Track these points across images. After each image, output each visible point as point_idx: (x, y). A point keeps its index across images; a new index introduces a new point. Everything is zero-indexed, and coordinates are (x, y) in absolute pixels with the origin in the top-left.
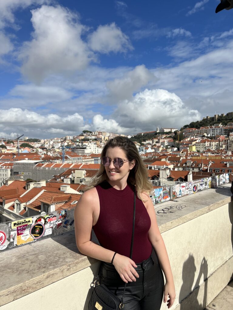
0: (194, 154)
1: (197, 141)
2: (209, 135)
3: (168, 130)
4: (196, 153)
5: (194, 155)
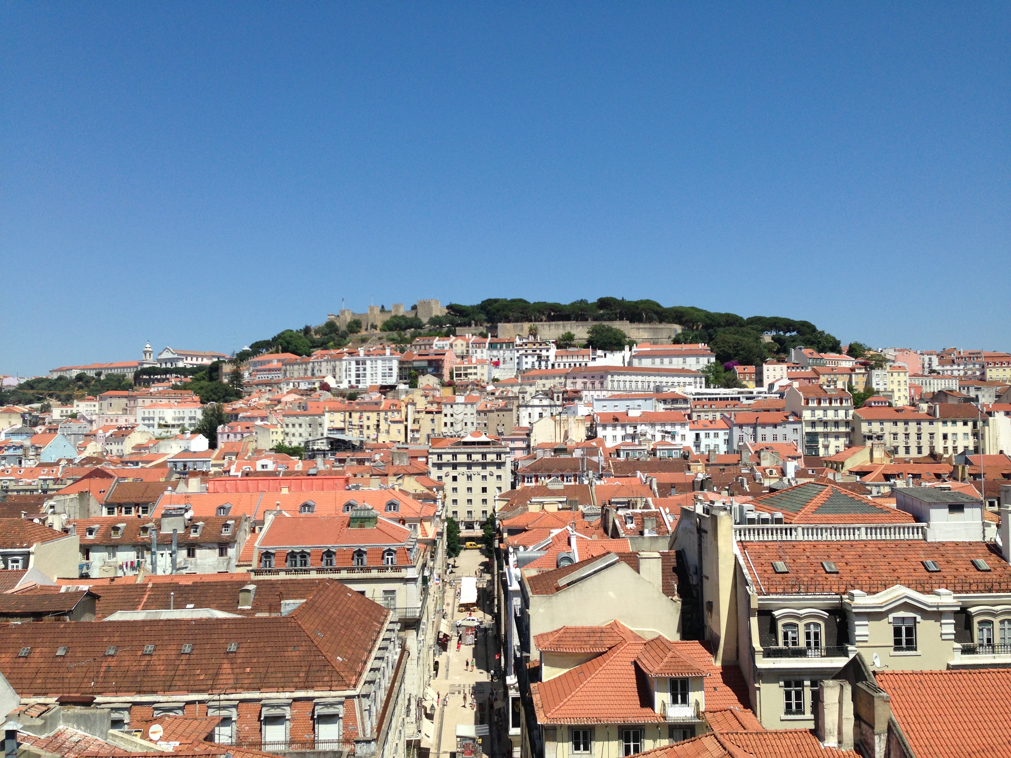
0: (259, 464)
2: (344, 385)
3: (195, 358)
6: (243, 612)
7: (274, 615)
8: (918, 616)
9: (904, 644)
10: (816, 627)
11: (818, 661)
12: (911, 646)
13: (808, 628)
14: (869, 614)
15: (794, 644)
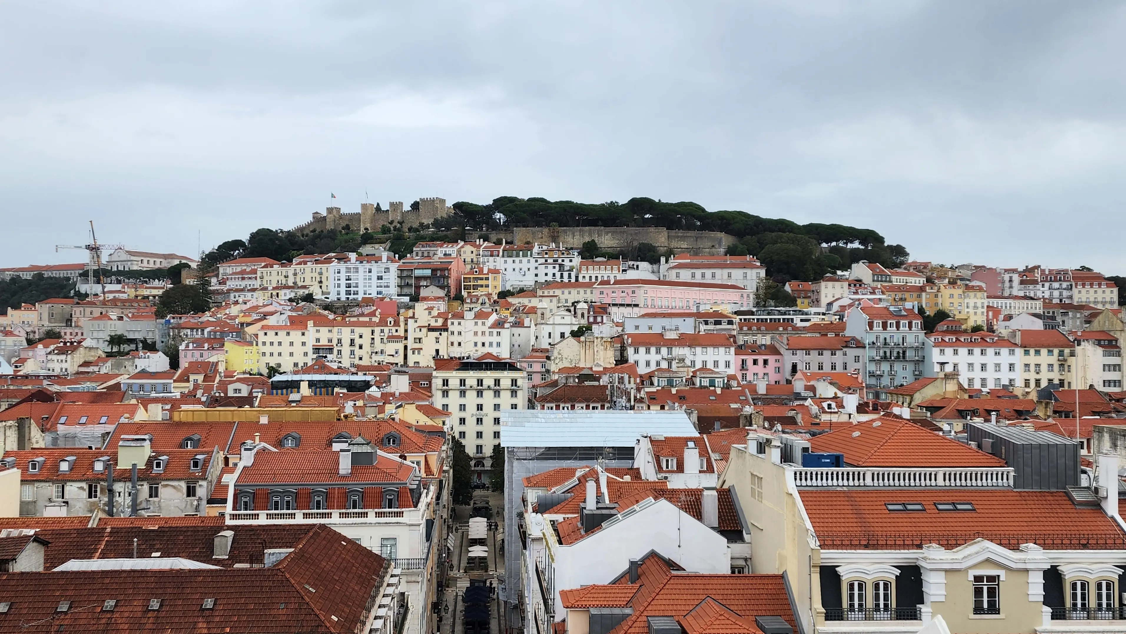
0: (231, 388)
1: (272, 321)
2: (333, 297)
3: (152, 260)
4: (238, 385)
5: (231, 394)
6: (217, 562)
7: (256, 566)
8: (1002, 574)
9: (985, 606)
10: (886, 586)
11: (887, 625)
12: (994, 609)
13: (877, 586)
14: (946, 571)
15: (861, 605)
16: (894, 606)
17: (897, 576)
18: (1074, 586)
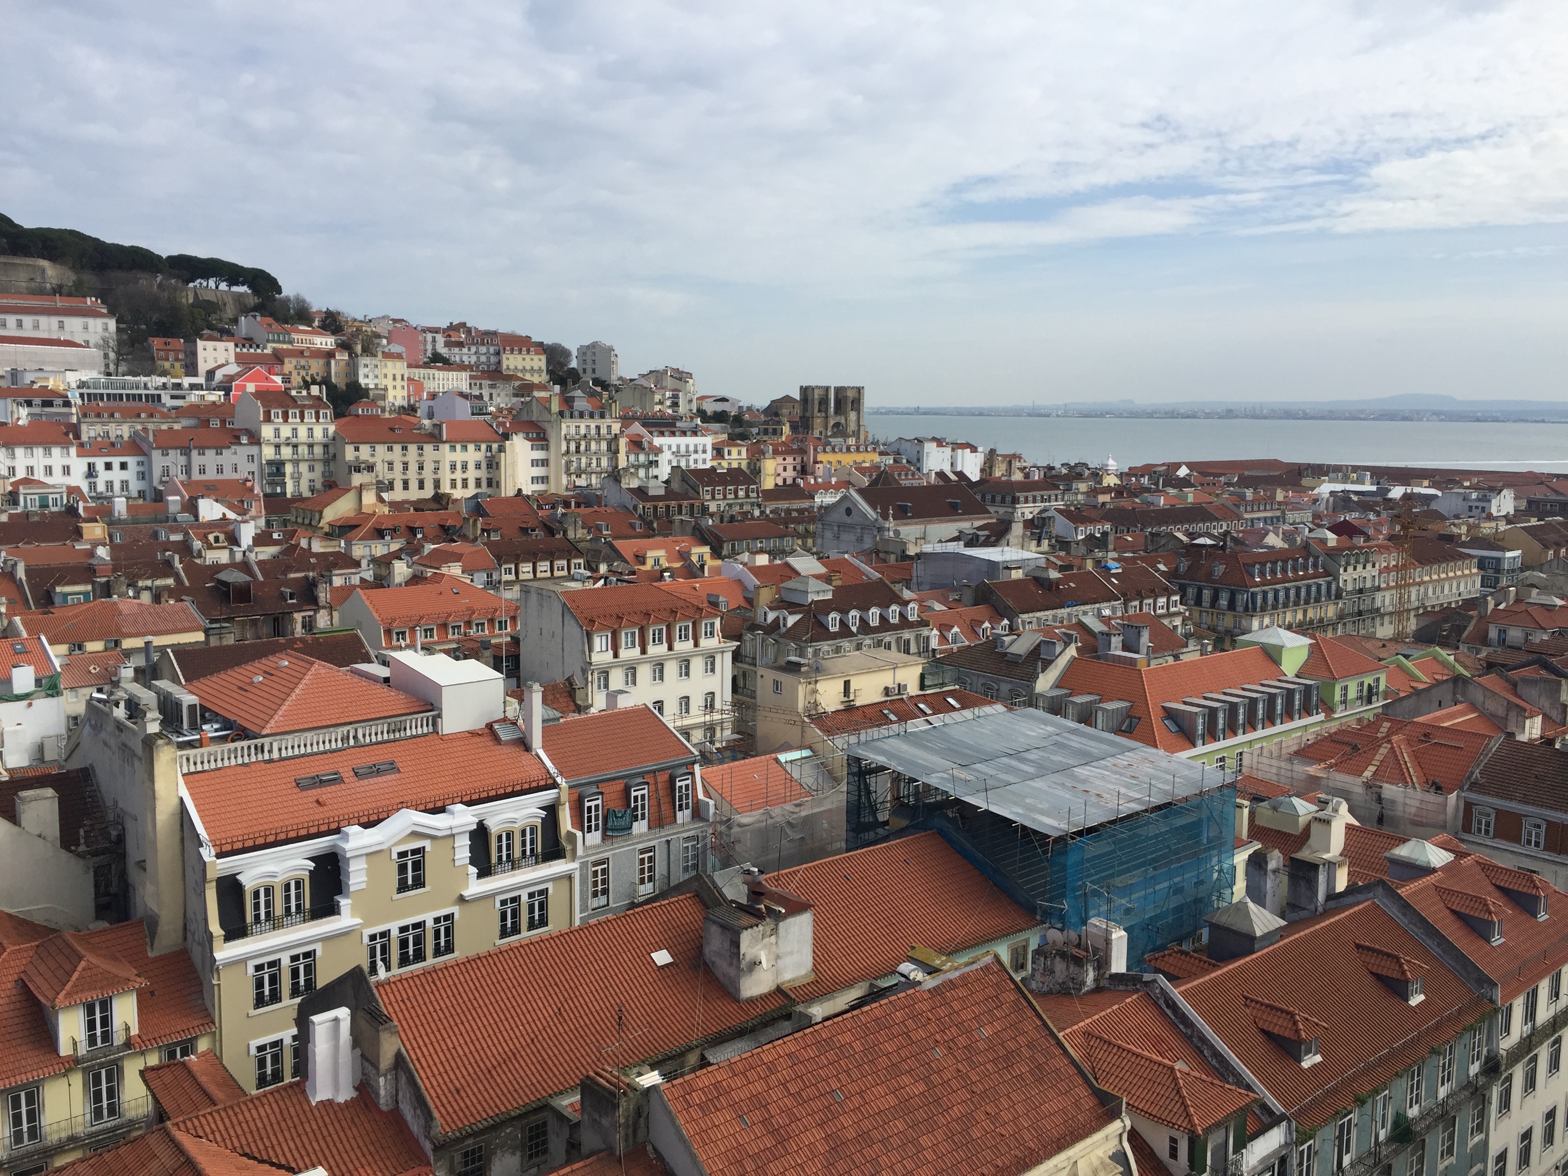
8: (427, 844)
9: (410, 882)
10: (298, 884)
11: (300, 930)
12: (419, 882)
13: (287, 887)
14: (367, 855)
15: (268, 914)
16: (308, 906)
17: (310, 871)
18: (500, 838)
